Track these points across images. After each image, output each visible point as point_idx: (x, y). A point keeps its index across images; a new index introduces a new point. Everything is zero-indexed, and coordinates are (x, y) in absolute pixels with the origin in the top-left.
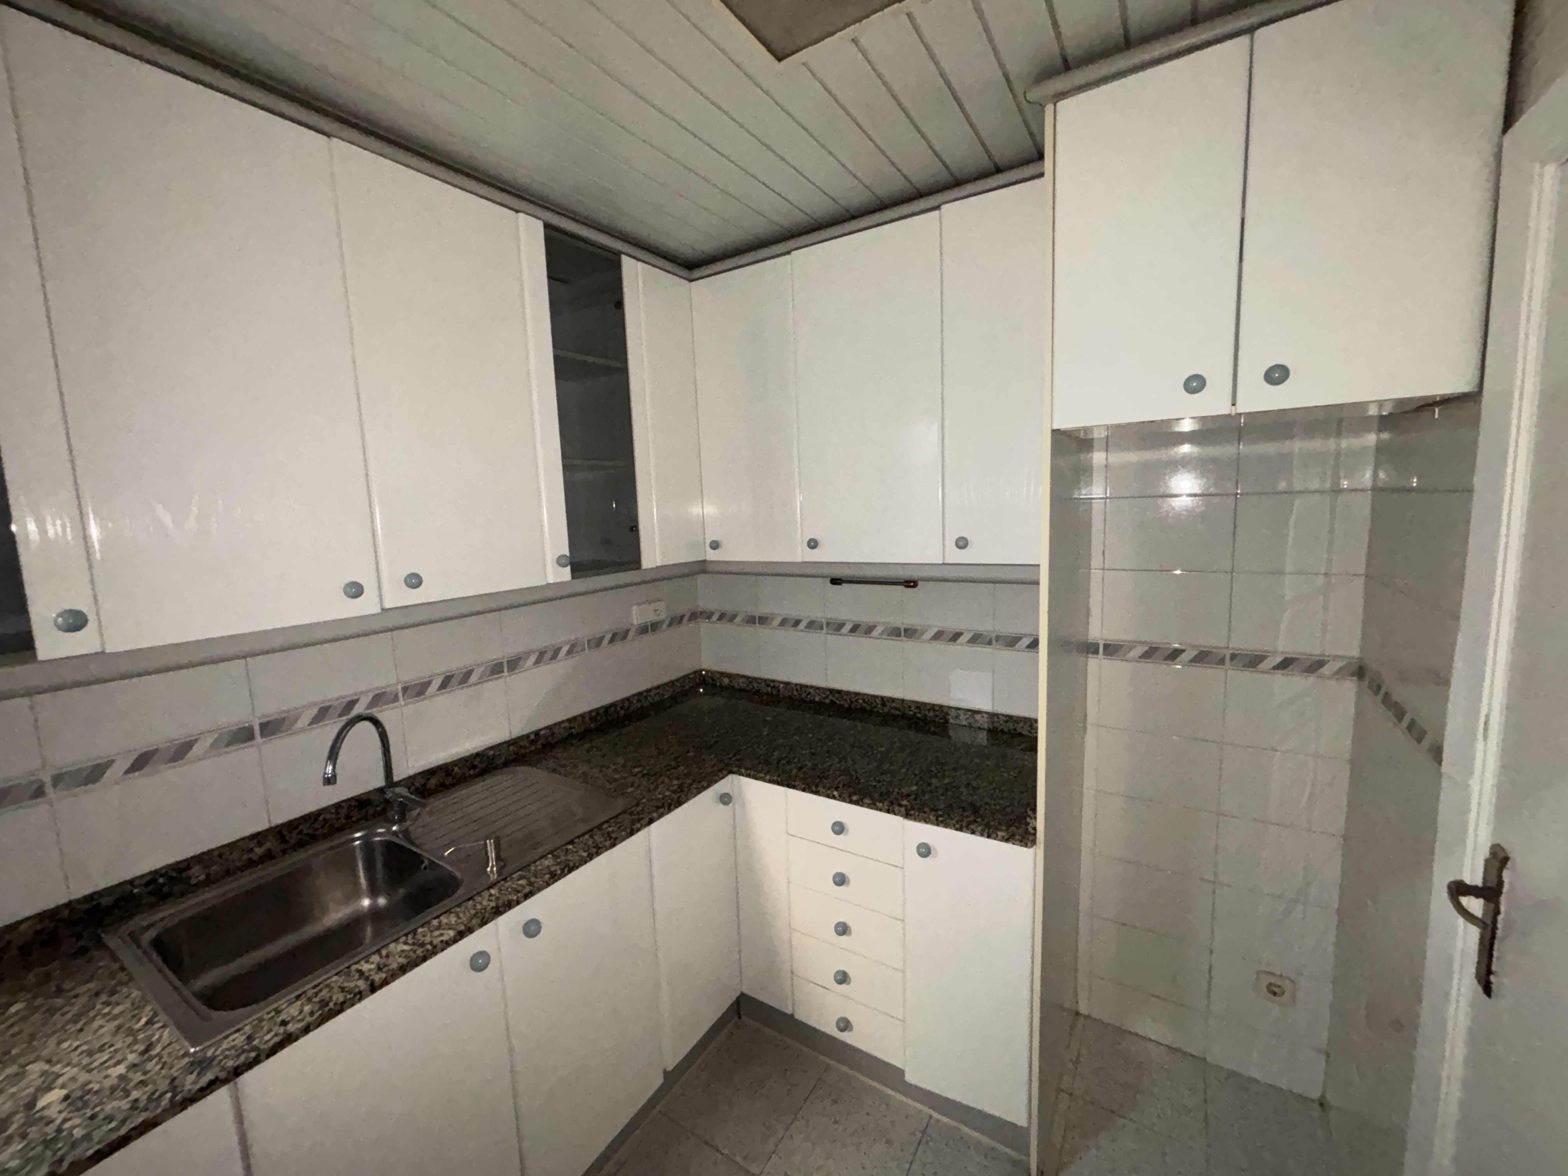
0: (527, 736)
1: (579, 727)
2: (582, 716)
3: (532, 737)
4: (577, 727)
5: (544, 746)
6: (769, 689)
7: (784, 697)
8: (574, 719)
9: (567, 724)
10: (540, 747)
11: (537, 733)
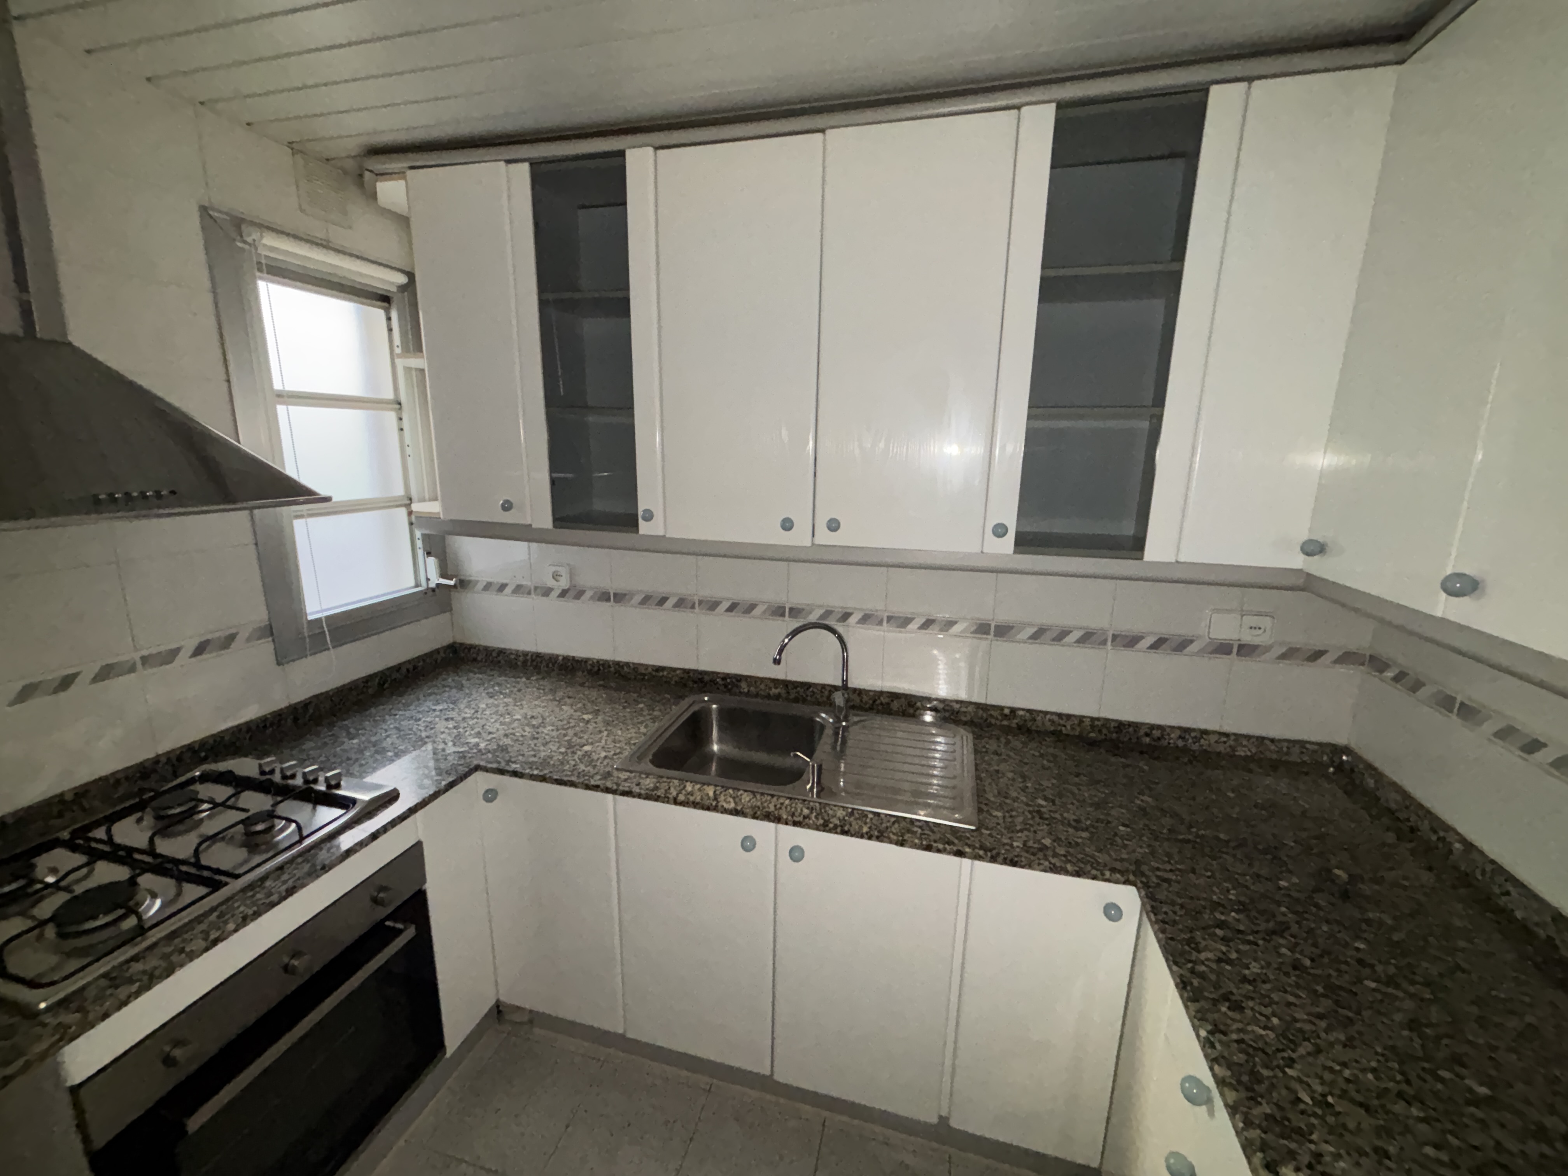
0: (1001, 708)
1: (1073, 729)
2: (1081, 719)
3: (1007, 711)
4: (1069, 727)
5: (1019, 727)
6: (1434, 838)
7: (1456, 868)
8: (1069, 717)
9: (1055, 718)
10: (1014, 725)
11: (1013, 711)
